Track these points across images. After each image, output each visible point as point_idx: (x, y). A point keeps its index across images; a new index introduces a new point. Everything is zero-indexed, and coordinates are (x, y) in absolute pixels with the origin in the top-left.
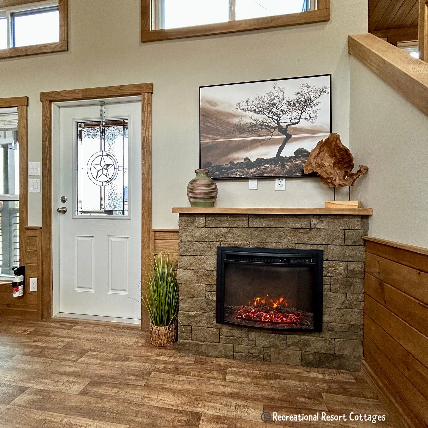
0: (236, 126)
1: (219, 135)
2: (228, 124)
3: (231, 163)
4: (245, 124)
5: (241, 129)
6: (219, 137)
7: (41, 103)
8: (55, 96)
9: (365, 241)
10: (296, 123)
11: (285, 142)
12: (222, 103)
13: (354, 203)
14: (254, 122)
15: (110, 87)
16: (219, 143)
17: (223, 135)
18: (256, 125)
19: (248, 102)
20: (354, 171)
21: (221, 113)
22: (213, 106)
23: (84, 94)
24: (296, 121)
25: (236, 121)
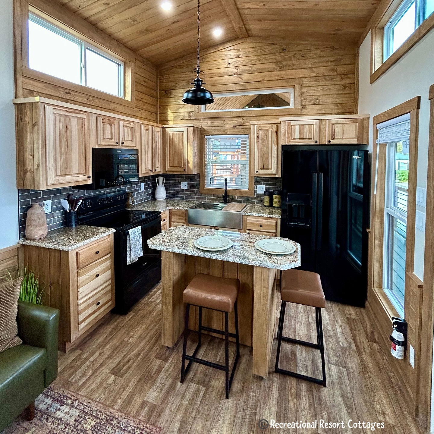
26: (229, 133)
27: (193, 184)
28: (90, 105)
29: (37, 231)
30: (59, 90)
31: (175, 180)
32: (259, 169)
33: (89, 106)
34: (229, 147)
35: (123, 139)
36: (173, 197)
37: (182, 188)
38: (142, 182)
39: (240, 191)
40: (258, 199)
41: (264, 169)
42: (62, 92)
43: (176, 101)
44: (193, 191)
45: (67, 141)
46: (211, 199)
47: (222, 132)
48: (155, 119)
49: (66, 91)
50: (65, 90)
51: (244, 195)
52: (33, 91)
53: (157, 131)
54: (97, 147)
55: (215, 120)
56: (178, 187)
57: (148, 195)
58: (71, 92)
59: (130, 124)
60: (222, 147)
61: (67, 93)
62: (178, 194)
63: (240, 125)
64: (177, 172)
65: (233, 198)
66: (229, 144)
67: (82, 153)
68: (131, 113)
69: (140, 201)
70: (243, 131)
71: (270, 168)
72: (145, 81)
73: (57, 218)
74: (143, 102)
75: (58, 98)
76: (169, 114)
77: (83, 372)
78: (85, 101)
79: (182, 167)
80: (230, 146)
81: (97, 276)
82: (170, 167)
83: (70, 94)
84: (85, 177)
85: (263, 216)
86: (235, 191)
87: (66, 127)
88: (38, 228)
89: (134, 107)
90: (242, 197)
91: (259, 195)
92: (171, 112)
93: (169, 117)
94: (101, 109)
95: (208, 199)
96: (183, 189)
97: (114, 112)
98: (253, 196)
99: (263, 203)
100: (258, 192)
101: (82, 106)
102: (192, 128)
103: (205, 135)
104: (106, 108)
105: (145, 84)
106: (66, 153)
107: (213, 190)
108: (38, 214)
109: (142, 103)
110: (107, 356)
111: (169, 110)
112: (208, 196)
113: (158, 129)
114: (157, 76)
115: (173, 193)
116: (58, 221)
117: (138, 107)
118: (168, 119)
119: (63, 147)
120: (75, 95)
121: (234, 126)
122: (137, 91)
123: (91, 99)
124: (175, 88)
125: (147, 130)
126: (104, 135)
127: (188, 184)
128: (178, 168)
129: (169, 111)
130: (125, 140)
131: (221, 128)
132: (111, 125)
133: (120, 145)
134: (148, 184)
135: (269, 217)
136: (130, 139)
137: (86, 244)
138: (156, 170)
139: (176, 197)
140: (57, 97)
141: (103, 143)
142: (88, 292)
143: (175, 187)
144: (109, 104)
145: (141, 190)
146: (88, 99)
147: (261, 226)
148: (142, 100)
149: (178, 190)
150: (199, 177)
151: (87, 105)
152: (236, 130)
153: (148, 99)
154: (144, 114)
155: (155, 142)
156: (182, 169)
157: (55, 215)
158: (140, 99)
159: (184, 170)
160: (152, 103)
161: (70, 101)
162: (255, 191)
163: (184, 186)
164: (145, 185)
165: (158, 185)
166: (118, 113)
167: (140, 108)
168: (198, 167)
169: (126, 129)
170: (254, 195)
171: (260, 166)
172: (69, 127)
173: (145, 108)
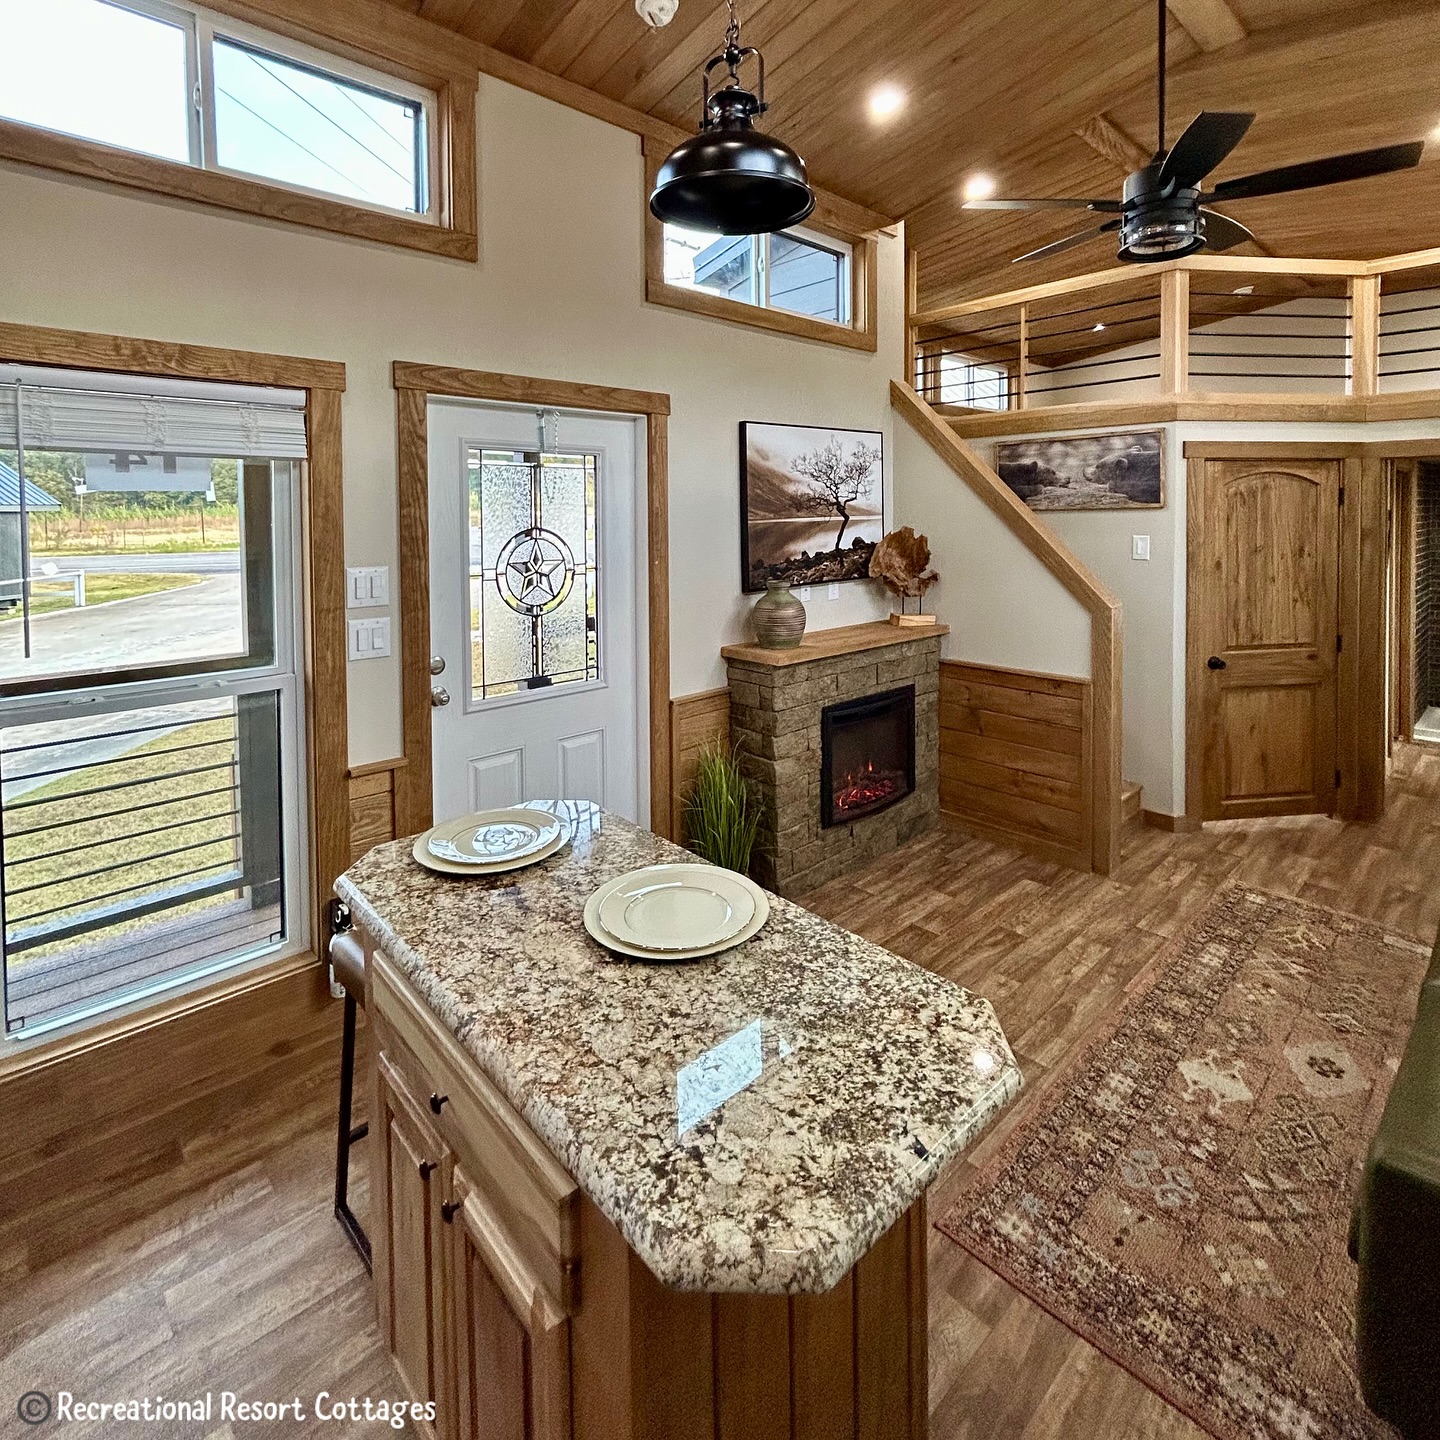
0: (792, 498)
1: (772, 512)
2: (783, 493)
3: (788, 560)
4: (802, 496)
5: (801, 504)
6: (772, 515)
7: (392, 392)
8: (443, 381)
9: (942, 664)
10: (852, 499)
11: (844, 525)
12: (776, 456)
13: (930, 619)
14: (811, 493)
15: (587, 387)
16: (770, 527)
17: (777, 513)
18: (814, 499)
19: (804, 459)
20: (924, 575)
21: (773, 473)
22: (763, 458)
23: (529, 391)
24: (853, 496)
25: (791, 489)
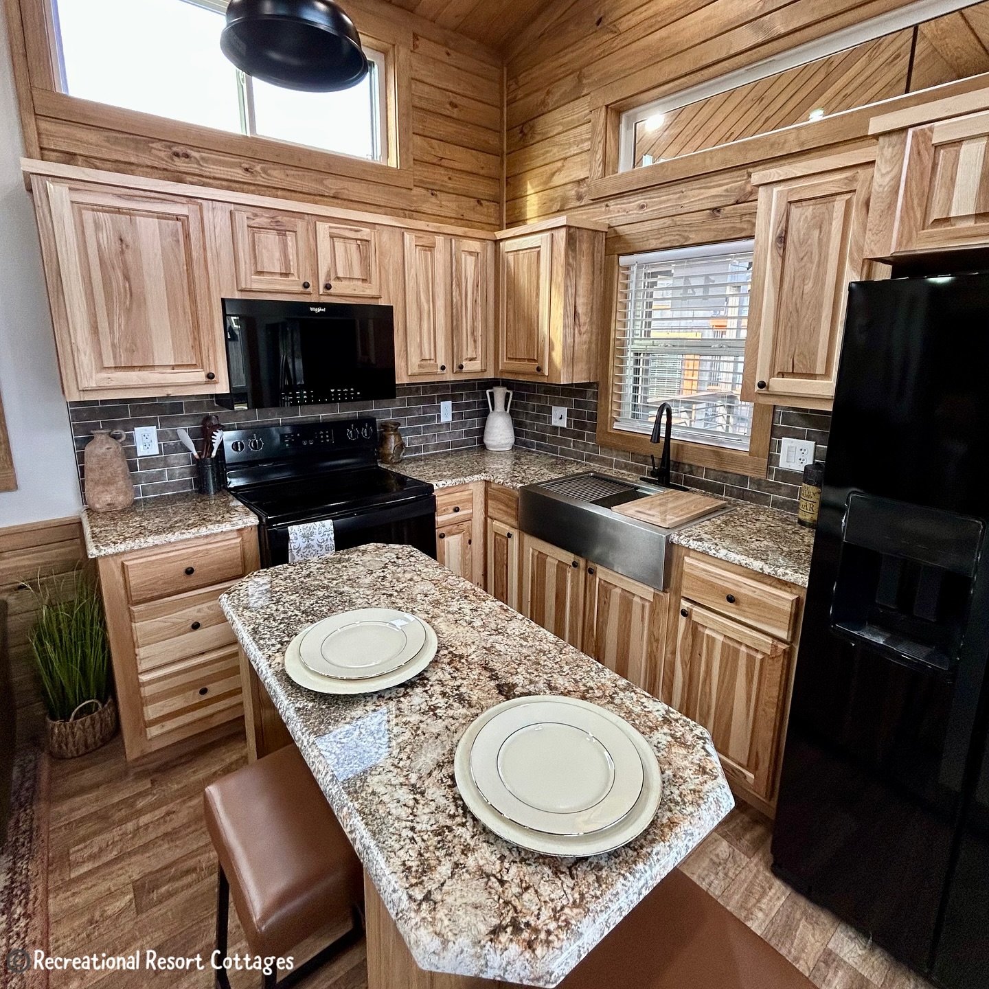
26: (694, 238)
27: (580, 415)
28: (254, 184)
29: (98, 494)
30: (152, 148)
31: (539, 398)
32: (772, 376)
33: (253, 188)
34: (699, 292)
35: (328, 275)
36: (532, 445)
37: (553, 424)
38: (445, 398)
39: (717, 453)
40: (783, 490)
41: (793, 374)
42: (162, 154)
43: (547, 152)
44: (580, 436)
45: (127, 278)
46: (626, 467)
47: (674, 238)
48: (492, 221)
49: (175, 149)
50: (170, 147)
51: (732, 469)
52: (75, 154)
53: (471, 253)
54: (237, 296)
55: (652, 194)
56: (545, 418)
57: (467, 433)
58: (189, 151)
59: (356, 231)
60: (678, 293)
61: (177, 155)
62: (543, 438)
63: (737, 203)
64: (524, 374)
65: (691, 472)
66: (701, 282)
67: (181, 312)
68: (398, 203)
69: (437, 447)
70: (745, 226)
71: (820, 369)
72: (453, 105)
73: (177, 469)
74: (446, 168)
75: (149, 170)
76: (528, 198)
77: (104, 845)
78: (238, 174)
79: (534, 360)
80: (706, 287)
81: (196, 626)
82: (510, 359)
83: (187, 156)
84: (201, 376)
85: (743, 563)
86: (701, 449)
87: (121, 240)
88: (100, 488)
89: (412, 187)
90: (725, 475)
91: (787, 475)
92: (532, 191)
93: (528, 209)
94: (293, 194)
95: (618, 465)
96: (556, 428)
97: (340, 202)
98: (763, 477)
99: (794, 507)
100: (783, 464)
101: (228, 188)
102: (563, 232)
103: (619, 255)
104: (312, 191)
105: (455, 113)
106: (129, 310)
107: (634, 439)
108: (97, 456)
109: (442, 171)
110: (170, 829)
111: (529, 186)
112: (617, 456)
113: (475, 246)
114: (501, 84)
115: (535, 436)
116: (181, 475)
117: (427, 186)
118: (525, 214)
119: (115, 294)
120: (203, 158)
121: (714, 209)
122: (425, 136)
123: (258, 168)
124: (542, 110)
125: (430, 248)
126: (256, 264)
127: (569, 413)
128: (526, 362)
129: (530, 189)
130: (338, 278)
131: (668, 221)
132: (282, 233)
133: (321, 293)
134: (468, 406)
135: (769, 576)
136: (357, 273)
137: (148, 548)
138: (461, 367)
139: (539, 447)
140: (148, 166)
141: (255, 286)
142: (165, 661)
143: (537, 418)
144: (321, 182)
145: (443, 420)
146: (247, 170)
147: (731, 599)
148: (444, 162)
149: (544, 429)
150: (596, 396)
151: (245, 186)
152: (721, 224)
153: (465, 159)
154: (453, 205)
155: (459, 285)
156: (532, 367)
157: (172, 462)
158: (435, 161)
159: (539, 369)
160: (482, 172)
161: (189, 178)
162: (772, 459)
163: (559, 417)
164: (454, 407)
165: (493, 409)
166: (355, 205)
167: (435, 187)
168: (588, 362)
169: (339, 244)
170: (769, 471)
171: (778, 360)
172: (128, 239)
173: (453, 188)
